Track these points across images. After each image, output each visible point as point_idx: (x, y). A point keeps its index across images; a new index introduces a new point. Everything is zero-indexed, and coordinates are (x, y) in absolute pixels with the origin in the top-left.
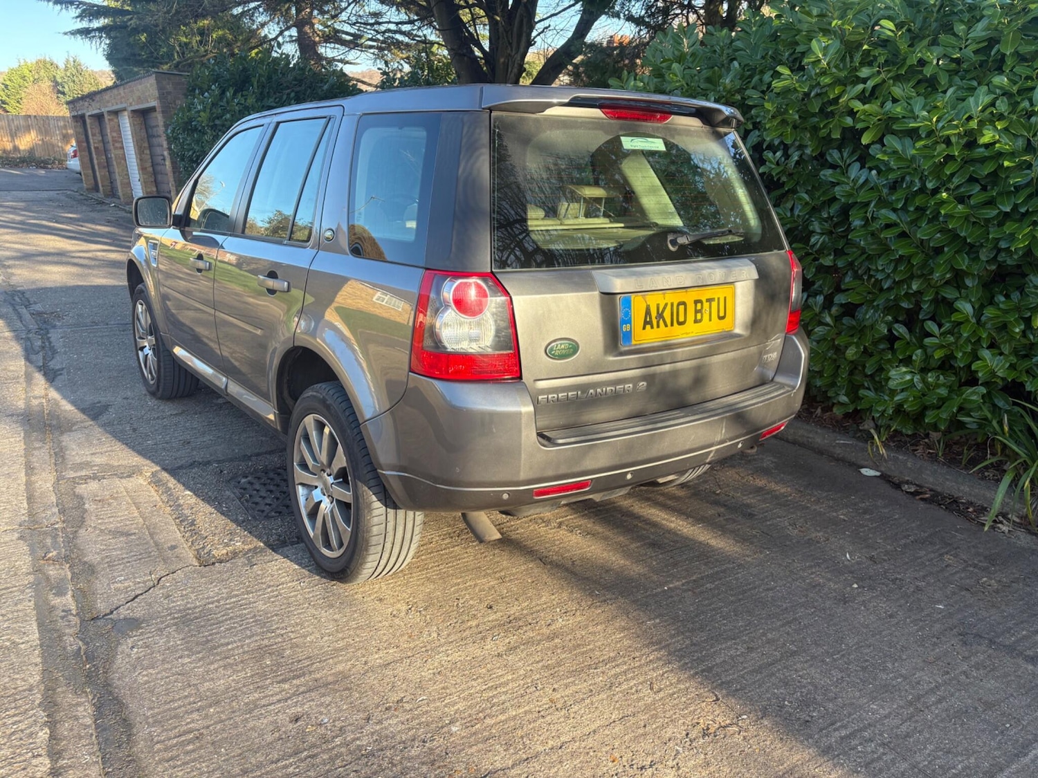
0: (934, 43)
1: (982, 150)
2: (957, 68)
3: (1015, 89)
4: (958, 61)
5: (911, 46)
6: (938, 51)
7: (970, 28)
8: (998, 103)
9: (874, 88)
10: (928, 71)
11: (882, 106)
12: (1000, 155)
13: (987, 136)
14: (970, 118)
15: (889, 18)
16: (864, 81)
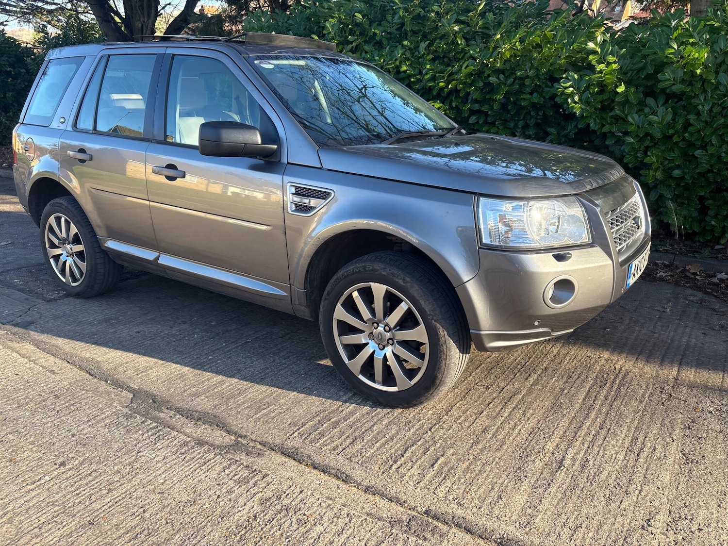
0: (380, 25)
1: (402, 74)
2: (390, 37)
3: (412, 47)
4: (390, 33)
5: (370, 26)
6: (381, 28)
7: (393, 18)
8: (406, 53)
9: (357, 46)
10: (378, 38)
11: (361, 55)
12: (410, 76)
13: (404, 68)
14: (396, 60)
15: (359, 12)
16: (352, 43)
